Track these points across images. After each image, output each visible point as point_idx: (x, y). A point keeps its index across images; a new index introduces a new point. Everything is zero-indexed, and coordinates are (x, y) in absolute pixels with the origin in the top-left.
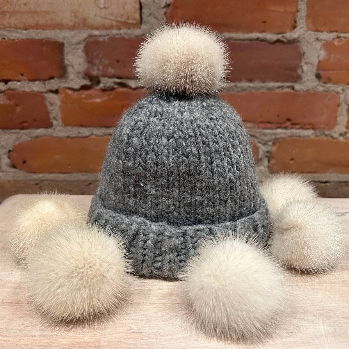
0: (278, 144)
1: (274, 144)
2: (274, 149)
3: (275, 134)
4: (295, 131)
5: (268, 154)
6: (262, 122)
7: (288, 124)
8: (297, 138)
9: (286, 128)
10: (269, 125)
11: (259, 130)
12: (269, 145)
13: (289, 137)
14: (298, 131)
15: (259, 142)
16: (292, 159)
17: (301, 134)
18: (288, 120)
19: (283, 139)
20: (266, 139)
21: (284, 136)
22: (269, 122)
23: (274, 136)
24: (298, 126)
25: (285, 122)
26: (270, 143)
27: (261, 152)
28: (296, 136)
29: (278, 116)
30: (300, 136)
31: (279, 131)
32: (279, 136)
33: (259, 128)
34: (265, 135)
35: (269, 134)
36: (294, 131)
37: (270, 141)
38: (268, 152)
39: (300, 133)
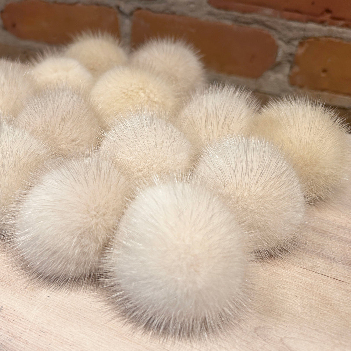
0: (306, 45)
1: (301, 44)
2: (301, 51)
3: (304, 30)
4: (336, 30)
5: (290, 58)
6: (287, 10)
7: (327, 17)
8: (338, 40)
9: (322, 22)
10: (297, 15)
11: (282, 21)
12: (293, 45)
13: (325, 37)
14: (340, 30)
15: (280, 39)
16: (324, 71)
17: (345, 35)
18: (328, 11)
19: (316, 39)
20: (291, 35)
21: (317, 34)
22: (297, 11)
23: (302, 33)
24: (341, 23)
25: (322, 14)
26: (296, 43)
27: (280, 53)
28: (336, 38)
29: (313, 3)
30: (342, 38)
31: (312, 26)
32: (309, 34)
33: (282, 17)
34: (290, 29)
35: (295, 28)
36: (334, 28)
37: (295, 39)
38: (291, 54)
39: (343, 33)
